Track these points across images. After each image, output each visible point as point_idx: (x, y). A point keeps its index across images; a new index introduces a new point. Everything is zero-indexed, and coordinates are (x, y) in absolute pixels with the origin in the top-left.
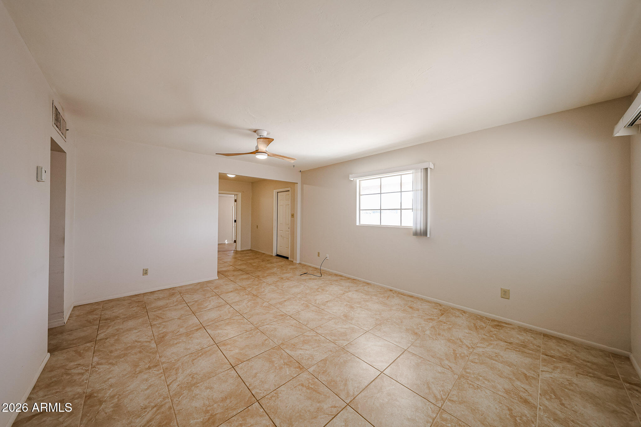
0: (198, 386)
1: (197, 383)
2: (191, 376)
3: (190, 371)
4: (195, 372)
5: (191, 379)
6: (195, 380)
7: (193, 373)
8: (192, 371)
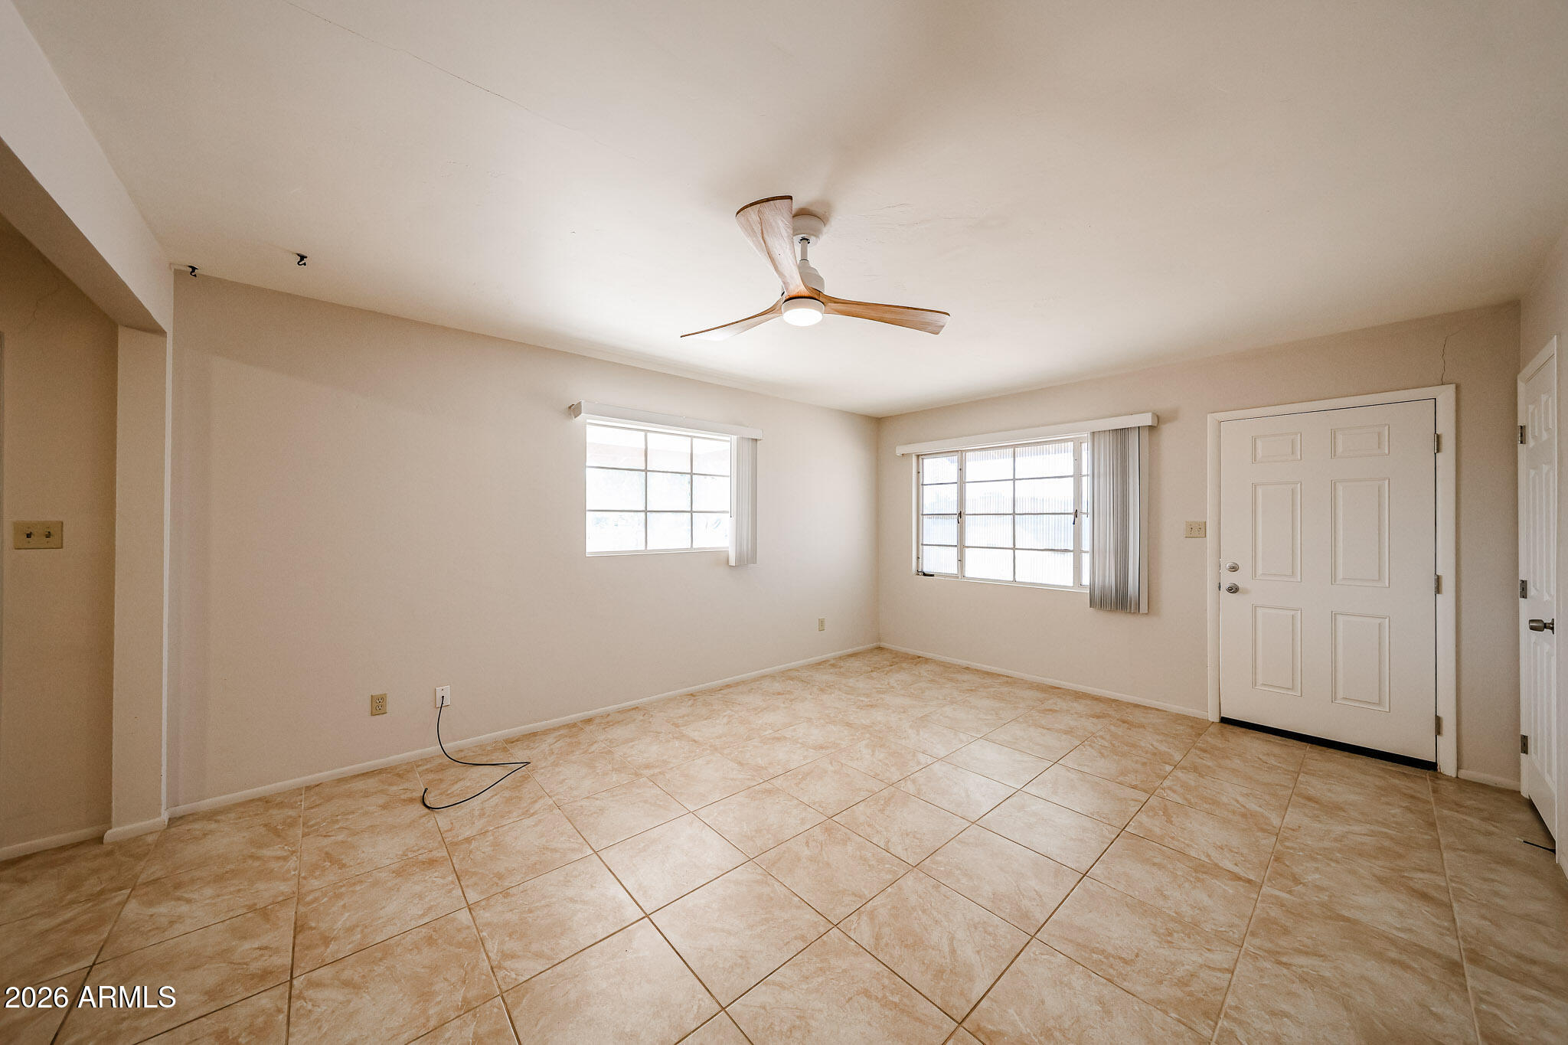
0: (1176, 913)
1: (1173, 919)
2: (1169, 938)
3: (1161, 951)
4: (1155, 937)
5: (1175, 935)
6: (1171, 925)
7: (1160, 940)
8: (1158, 944)
